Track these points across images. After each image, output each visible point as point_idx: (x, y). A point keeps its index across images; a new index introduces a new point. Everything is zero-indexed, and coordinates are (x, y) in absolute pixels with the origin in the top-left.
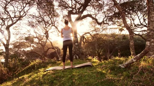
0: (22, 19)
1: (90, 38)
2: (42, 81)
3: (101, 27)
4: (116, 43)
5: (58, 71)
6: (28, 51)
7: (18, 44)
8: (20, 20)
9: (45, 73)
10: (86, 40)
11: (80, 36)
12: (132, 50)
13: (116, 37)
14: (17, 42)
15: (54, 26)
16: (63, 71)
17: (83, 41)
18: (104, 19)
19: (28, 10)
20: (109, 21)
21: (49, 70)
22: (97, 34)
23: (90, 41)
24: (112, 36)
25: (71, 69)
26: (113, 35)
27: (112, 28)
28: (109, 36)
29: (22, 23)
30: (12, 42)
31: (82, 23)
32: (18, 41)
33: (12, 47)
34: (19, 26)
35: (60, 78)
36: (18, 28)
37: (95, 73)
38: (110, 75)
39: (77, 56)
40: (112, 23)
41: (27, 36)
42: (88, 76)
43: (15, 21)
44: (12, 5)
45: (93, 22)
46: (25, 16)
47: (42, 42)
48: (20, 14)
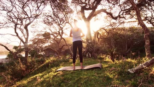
0: (39, 17)
1: (105, 34)
2: (52, 82)
3: (117, 22)
4: (135, 38)
5: (67, 73)
6: (46, 47)
7: (37, 40)
8: (37, 18)
9: (56, 74)
10: (101, 36)
11: (94, 32)
12: (147, 50)
13: (134, 31)
14: (36, 39)
15: (68, 23)
16: (72, 73)
17: (98, 37)
18: (120, 13)
19: (43, 8)
20: (126, 15)
21: (60, 71)
22: (113, 29)
23: (105, 37)
24: (130, 30)
25: (80, 70)
26: (132, 29)
27: (130, 21)
28: (127, 30)
29: (39, 21)
30: (31, 39)
31: (96, 18)
32: (37, 37)
33: (32, 43)
34: (36, 24)
35: (68, 81)
36: (35, 26)
37: (102, 77)
38: (117, 80)
39: (90, 54)
40: (130, 16)
41: (43, 33)
42: (94, 80)
43: (32, 20)
44: (28, 6)
45: (108, 16)
46: (41, 14)
47: (57, 39)
48: (36, 13)
